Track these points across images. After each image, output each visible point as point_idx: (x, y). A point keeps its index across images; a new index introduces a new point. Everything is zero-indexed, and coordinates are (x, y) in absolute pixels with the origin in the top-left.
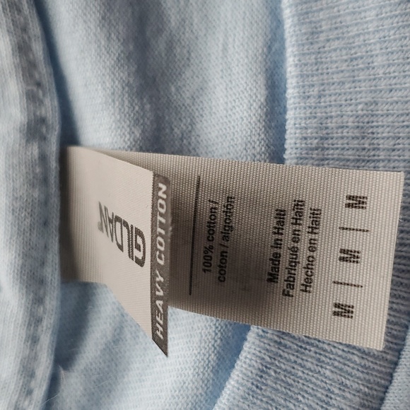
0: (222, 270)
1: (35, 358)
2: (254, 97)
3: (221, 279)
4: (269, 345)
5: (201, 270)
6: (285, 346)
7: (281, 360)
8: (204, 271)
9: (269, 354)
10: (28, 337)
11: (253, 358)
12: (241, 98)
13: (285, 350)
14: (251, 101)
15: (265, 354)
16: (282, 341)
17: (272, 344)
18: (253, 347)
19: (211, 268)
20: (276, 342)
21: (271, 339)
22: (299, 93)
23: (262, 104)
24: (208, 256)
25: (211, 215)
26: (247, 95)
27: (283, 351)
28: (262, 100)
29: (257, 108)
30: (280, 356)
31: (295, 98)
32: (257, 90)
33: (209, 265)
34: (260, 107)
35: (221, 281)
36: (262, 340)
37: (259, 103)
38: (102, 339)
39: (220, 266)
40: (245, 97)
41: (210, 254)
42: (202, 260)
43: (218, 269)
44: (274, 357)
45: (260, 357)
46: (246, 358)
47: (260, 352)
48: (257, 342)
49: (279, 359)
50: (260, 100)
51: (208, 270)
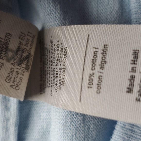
0: (99, 86)
1: (8, 138)
2: (113, 8)
3: (98, 92)
4: (127, 131)
5: (87, 87)
6: (134, 131)
7: (133, 138)
8: (89, 87)
9: (127, 135)
10: (3, 127)
11: (119, 138)
12: (106, 8)
13: (134, 133)
14: (112, 10)
15: (125, 136)
16: (133, 129)
17: (128, 130)
18: (119, 132)
19: (93, 86)
20: (130, 129)
21: (127, 128)
22: (137, 6)
23: (117, 11)
24: (91, 79)
25: (94, 56)
26: (109, 7)
27: (134, 134)
28: (117, 9)
29: (114, 13)
30: (132, 136)
31: (135, 8)
32: (114, 4)
33: (91, 84)
34: (116, 13)
35: (98, 93)
36: (123, 129)
37: (116, 11)
38: (42, 130)
39: (98, 84)
40: (108, 8)
41: (92, 77)
42: (88, 82)
43: (97, 86)
44: (129, 136)
45: (122, 137)
46: (115, 138)
47: (122, 135)
48: (121, 130)
49: (132, 137)
50: (116, 10)
51: (91, 87)
